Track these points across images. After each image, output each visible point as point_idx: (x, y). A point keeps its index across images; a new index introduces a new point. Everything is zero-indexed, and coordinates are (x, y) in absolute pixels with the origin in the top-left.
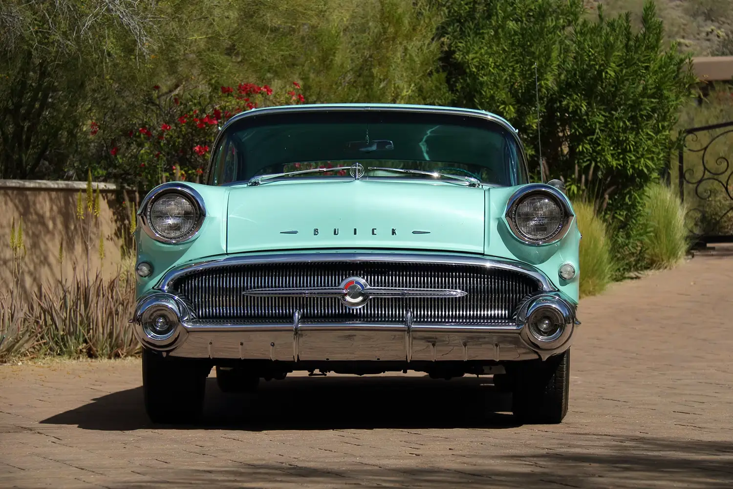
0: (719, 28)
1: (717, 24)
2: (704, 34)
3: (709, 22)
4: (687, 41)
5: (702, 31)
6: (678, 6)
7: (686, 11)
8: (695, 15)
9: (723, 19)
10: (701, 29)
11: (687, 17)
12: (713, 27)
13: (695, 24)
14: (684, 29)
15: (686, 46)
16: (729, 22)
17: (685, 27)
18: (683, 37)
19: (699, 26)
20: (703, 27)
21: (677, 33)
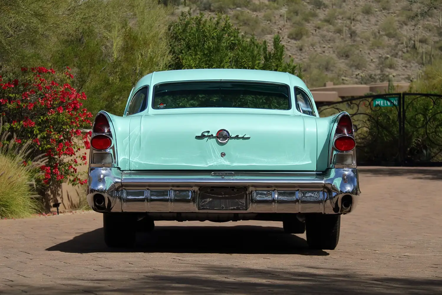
0: (362, 73)
1: (361, 71)
2: (355, 76)
3: (357, 70)
4: (346, 79)
5: (354, 74)
6: (343, 62)
7: (347, 64)
8: (351, 66)
9: (364, 69)
10: (354, 73)
11: (347, 67)
12: (359, 72)
13: (351, 71)
14: (345, 73)
15: (346, 81)
16: (367, 70)
17: (346, 72)
18: (345, 76)
19: (353, 71)
20: (354, 72)
21: (342, 74)
